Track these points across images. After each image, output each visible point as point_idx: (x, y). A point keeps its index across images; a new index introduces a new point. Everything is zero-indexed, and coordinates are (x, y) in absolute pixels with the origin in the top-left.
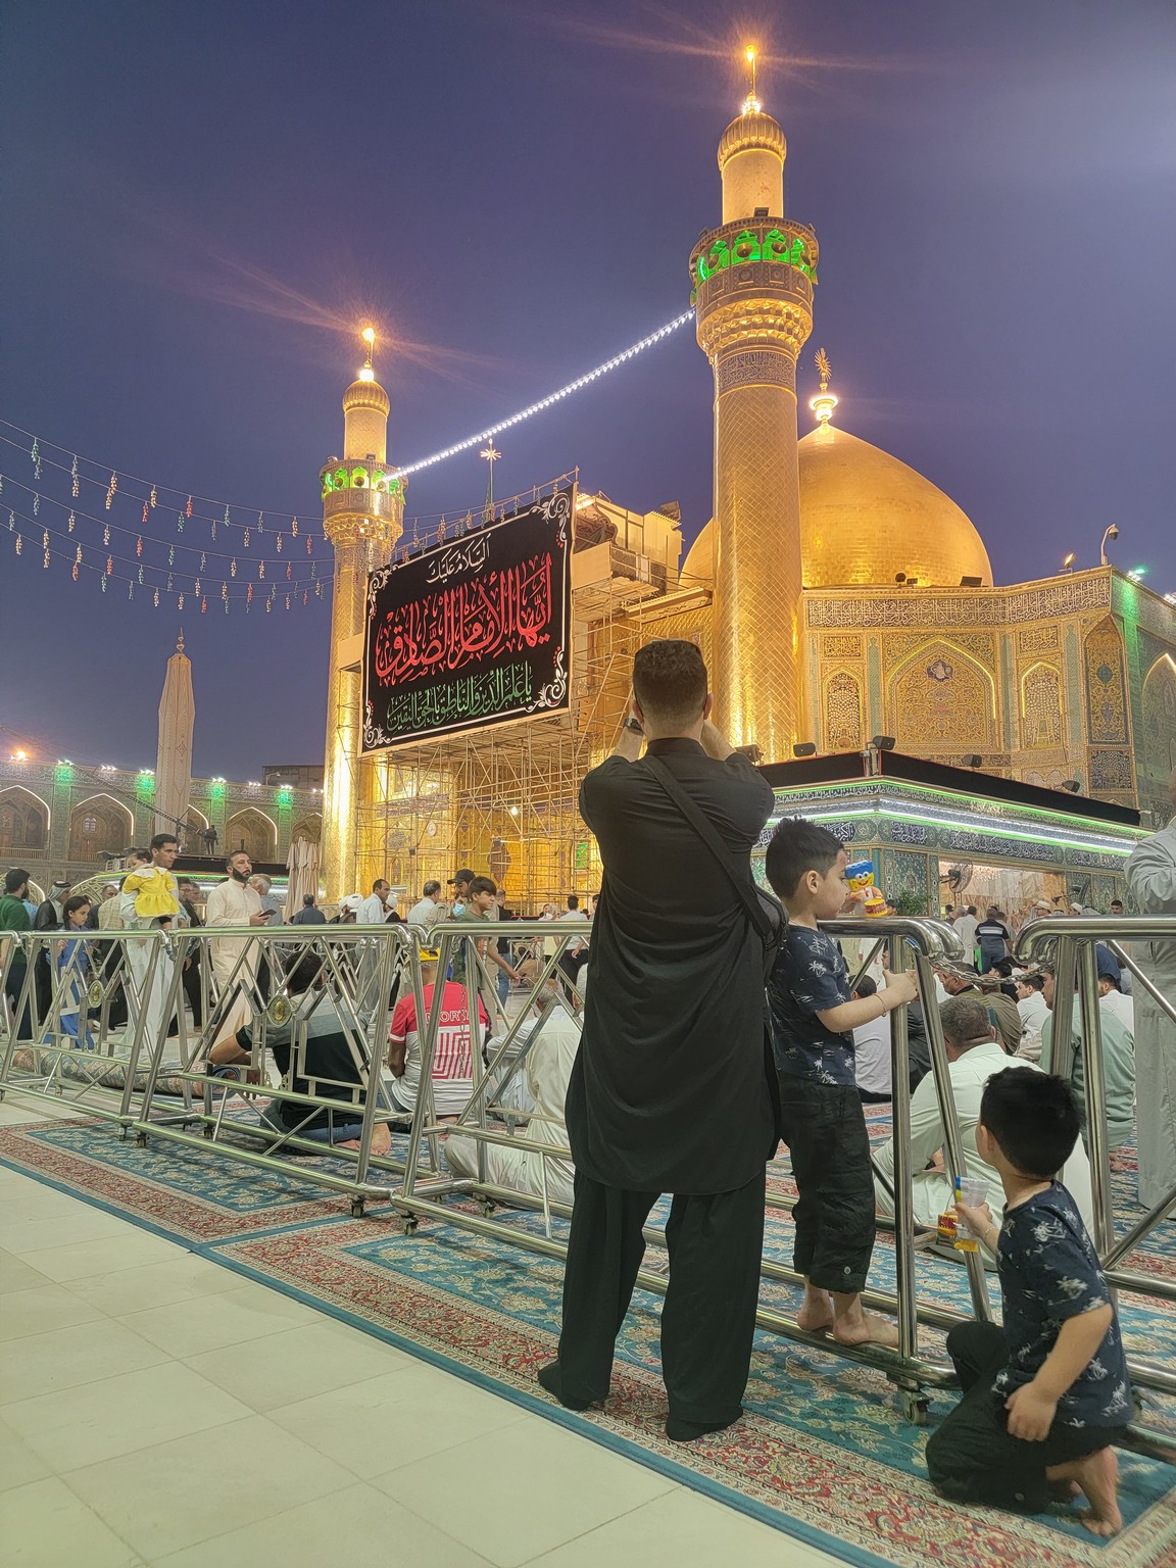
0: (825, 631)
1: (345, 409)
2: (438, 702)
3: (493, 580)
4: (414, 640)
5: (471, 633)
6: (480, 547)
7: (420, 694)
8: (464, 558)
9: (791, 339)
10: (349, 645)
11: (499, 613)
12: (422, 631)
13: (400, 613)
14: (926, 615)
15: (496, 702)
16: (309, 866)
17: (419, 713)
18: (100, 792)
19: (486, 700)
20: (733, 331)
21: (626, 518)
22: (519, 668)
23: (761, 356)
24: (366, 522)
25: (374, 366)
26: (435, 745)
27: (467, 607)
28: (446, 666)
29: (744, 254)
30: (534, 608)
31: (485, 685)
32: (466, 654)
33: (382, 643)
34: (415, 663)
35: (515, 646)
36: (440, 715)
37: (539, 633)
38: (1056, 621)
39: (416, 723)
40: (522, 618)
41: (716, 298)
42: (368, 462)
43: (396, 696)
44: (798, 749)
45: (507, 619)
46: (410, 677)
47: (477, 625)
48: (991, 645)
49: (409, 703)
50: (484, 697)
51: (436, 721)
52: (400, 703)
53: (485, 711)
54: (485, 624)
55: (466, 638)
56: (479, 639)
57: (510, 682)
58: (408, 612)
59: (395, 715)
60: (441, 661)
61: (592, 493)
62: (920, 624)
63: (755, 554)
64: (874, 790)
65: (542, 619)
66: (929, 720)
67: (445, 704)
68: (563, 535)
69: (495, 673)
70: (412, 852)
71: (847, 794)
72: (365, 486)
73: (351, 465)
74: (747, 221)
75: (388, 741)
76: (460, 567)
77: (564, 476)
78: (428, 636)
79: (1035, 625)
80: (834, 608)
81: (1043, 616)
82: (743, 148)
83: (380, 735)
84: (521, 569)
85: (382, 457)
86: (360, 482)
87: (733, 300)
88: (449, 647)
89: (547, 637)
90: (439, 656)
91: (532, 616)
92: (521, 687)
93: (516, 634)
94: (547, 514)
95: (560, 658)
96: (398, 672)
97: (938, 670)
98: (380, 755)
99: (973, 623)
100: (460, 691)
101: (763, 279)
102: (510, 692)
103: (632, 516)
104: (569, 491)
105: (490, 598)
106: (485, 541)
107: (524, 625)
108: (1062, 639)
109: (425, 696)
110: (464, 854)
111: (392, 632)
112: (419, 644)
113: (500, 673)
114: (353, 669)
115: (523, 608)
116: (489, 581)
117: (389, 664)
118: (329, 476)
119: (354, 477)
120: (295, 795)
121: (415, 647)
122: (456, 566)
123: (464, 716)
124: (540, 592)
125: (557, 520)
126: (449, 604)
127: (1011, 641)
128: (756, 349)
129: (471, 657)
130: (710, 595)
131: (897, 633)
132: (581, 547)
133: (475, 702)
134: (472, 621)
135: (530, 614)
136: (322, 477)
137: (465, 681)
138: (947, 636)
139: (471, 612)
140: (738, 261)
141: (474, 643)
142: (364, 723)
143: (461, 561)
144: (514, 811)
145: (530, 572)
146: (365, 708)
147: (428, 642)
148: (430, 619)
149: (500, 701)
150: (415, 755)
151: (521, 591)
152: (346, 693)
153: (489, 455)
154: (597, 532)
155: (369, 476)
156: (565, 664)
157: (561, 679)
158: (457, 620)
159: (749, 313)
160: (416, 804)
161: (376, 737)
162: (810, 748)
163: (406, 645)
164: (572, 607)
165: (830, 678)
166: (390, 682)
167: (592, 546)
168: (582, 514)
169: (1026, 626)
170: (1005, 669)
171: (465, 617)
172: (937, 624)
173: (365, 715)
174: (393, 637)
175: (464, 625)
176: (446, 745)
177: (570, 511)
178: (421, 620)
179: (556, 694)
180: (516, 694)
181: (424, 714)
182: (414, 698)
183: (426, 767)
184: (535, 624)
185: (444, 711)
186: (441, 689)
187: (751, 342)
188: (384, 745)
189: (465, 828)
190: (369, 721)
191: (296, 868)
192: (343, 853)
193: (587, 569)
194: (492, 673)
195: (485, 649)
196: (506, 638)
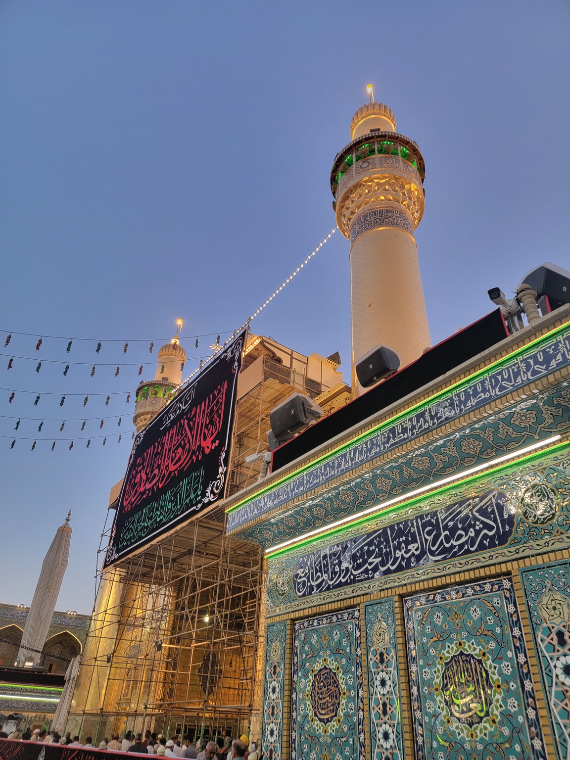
2: (148, 517)
3: (193, 413)
4: (146, 474)
5: (175, 456)
6: (190, 395)
7: (140, 513)
8: (181, 405)
11: (192, 436)
12: (151, 465)
13: (144, 457)
15: (179, 508)
17: (137, 529)
19: (174, 507)
21: (291, 355)
22: (197, 474)
27: (176, 438)
28: (158, 486)
30: (212, 424)
31: (176, 495)
32: (170, 474)
33: (131, 481)
34: (142, 489)
35: (198, 457)
36: (147, 528)
37: (213, 442)
39: (134, 537)
40: (204, 434)
42: (163, 382)
43: (129, 518)
45: (196, 439)
46: (138, 502)
49: (133, 522)
50: (173, 504)
51: (144, 533)
52: (129, 523)
53: (172, 517)
54: (183, 448)
55: (172, 461)
56: (179, 459)
57: (190, 487)
58: (147, 454)
59: (125, 534)
60: (156, 484)
65: (216, 429)
67: (151, 518)
68: (236, 364)
72: (159, 395)
74: (365, 138)
75: (117, 557)
76: (178, 412)
78: (153, 467)
83: (114, 553)
84: (209, 399)
86: (156, 393)
88: (162, 471)
90: (156, 480)
91: (211, 431)
92: (196, 489)
93: (199, 448)
94: (229, 356)
95: (223, 456)
96: (133, 500)
100: (161, 504)
102: (189, 496)
104: (244, 334)
105: (190, 427)
106: (193, 390)
107: (205, 439)
109: (142, 513)
111: (136, 472)
113: (185, 482)
114: (115, 506)
115: (206, 426)
116: (191, 415)
117: (130, 495)
121: (145, 478)
122: (176, 412)
123: (160, 525)
124: (218, 411)
125: (234, 356)
126: (168, 440)
129: (172, 475)
130: (350, 390)
132: (246, 367)
133: (168, 510)
134: (177, 448)
135: (210, 429)
137: (165, 495)
139: (178, 440)
141: (176, 463)
142: (109, 545)
143: (179, 408)
145: (214, 399)
146: (112, 532)
147: (153, 471)
148: (157, 454)
149: (182, 505)
151: (207, 414)
155: (162, 390)
156: (226, 460)
157: (222, 474)
158: (170, 450)
161: (112, 555)
163: (141, 478)
166: (128, 509)
171: (174, 446)
173: (111, 538)
174: (136, 475)
175: (173, 452)
178: (152, 457)
179: (217, 489)
180: (192, 496)
182: (137, 517)
184: (212, 435)
185: (150, 523)
186: (152, 505)
188: (115, 560)
190: (111, 543)
194: (181, 484)
195: (180, 466)
196: (194, 453)
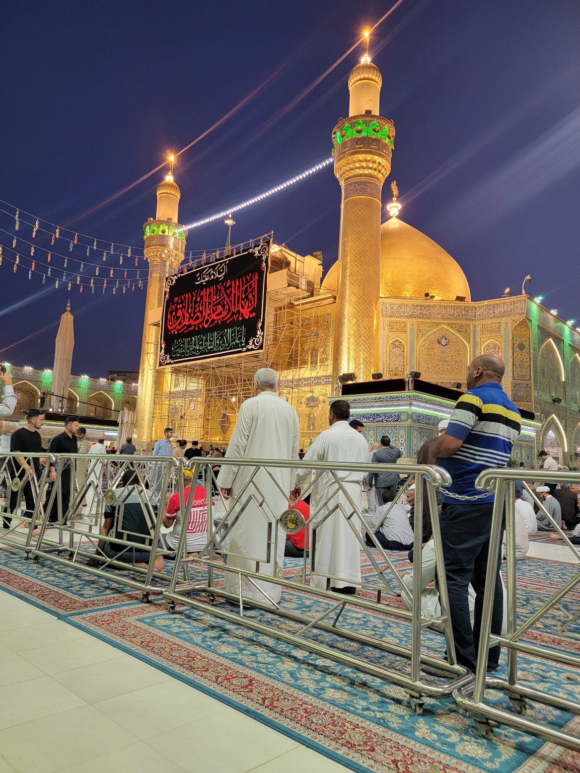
0: (390, 319)
1: (158, 194)
2: (198, 344)
3: (228, 284)
4: (188, 312)
5: (216, 310)
6: (223, 268)
7: (189, 339)
8: (214, 272)
9: (380, 175)
10: (154, 312)
11: (231, 301)
12: (192, 308)
13: (181, 299)
14: (438, 314)
15: (227, 345)
16: (129, 422)
17: (188, 349)
18: (23, 380)
19: (222, 344)
20: (352, 169)
21: (296, 258)
22: (240, 329)
23: (365, 183)
24: (166, 252)
25: (173, 173)
26: (196, 365)
27: (215, 297)
28: (203, 326)
29: (359, 132)
30: (248, 299)
31: (222, 336)
32: (213, 320)
33: (171, 313)
34: (188, 324)
35: (238, 318)
36: (199, 350)
37: (250, 312)
38: (500, 320)
39: (187, 353)
40: (242, 304)
41: (344, 152)
42: (168, 222)
43: (177, 339)
44: (374, 376)
45: (234, 304)
46: (185, 330)
47: (220, 306)
48: (468, 330)
49: (183, 343)
50: (221, 342)
51: (197, 353)
52: (179, 343)
53: (221, 349)
54: (224, 306)
55: (214, 312)
56: (220, 313)
57: (235, 335)
58: (185, 298)
59: (176, 349)
60: (201, 323)
61: (279, 244)
62: (434, 318)
63: (358, 279)
64: (410, 397)
65: (252, 305)
66: (437, 365)
67: (202, 345)
68: (264, 264)
69: (227, 331)
70: (182, 417)
71: (397, 399)
72: (166, 234)
73: (160, 223)
74: (361, 116)
75: (172, 362)
76: (212, 277)
77: (266, 235)
78: (194, 310)
79: (490, 321)
80: (395, 308)
81: (494, 317)
82: (361, 79)
83: (168, 358)
84: (242, 280)
85: (175, 220)
86: (164, 232)
87: (352, 154)
88: (205, 316)
89: (254, 314)
90: (200, 320)
91: (247, 303)
92: (240, 339)
93: (238, 312)
94: (257, 254)
95: (260, 325)
96: (179, 328)
97: (443, 341)
98: (168, 369)
99: (460, 319)
100: (210, 339)
101: (367, 144)
102: (234, 340)
103: (298, 257)
104: (268, 243)
105: (227, 294)
106: (225, 265)
107: (243, 308)
108: (502, 329)
109: (192, 340)
110: (208, 420)
111: (176, 308)
112: (190, 314)
113: (230, 330)
114: (156, 325)
115: (243, 299)
116: (226, 285)
117: (174, 323)
118: (148, 227)
119: (161, 229)
120: (124, 386)
121: (188, 316)
122: (210, 276)
123: (211, 351)
124: (252, 292)
125: (261, 257)
126: (206, 295)
127: (478, 329)
128: (363, 179)
129: (216, 322)
130: (335, 298)
131: (424, 322)
132: (273, 271)
133: (217, 344)
134: (217, 304)
135: (246, 302)
136: (145, 228)
137: (212, 334)
138: (448, 324)
139: (217, 300)
140: (356, 135)
141: (218, 315)
142: (161, 352)
143: (213, 274)
144: (234, 399)
145: (247, 282)
146: (161, 344)
147: (195, 313)
148: (196, 302)
149: (229, 345)
150: (185, 369)
151: (242, 291)
152: (152, 337)
153: (229, 222)
154: (281, 264)
155: (168, 229)
156: (262, 328)
157: (260, 335)
158: (209, 303)
159: (360, 161)
160: (185, 394)
161: (166, 359)
162: (380, 376)
163: (183, 315)
164: (267, 300)
165: (391, 342)
166: (174, 332)
167: (278, 270)
168: (274, 254)
169: (486, 322)
170: (474, 342)
171: (214, 302)
172: (443, 319)
173: (161, 348)
174: (177, 309)
175: (213, 306)
176: (201, 365)
177: (268, 252)
178: (191, 302)
179: (257, 343)
180: (238, 342)
181: (191, 349)
182: (186, 341)
183: (191, 375)
184: (248, 307)
185: (201, 348)
186: (200, 337)
187: (360, 175)
188: (170, 363)
189: (209, 407)
190: (163, 351)
191: (122, 423)
192: (147, 417)
193: (275, 282)
194: (226, 330)
195: (223, 318)
196: (233, 314)
